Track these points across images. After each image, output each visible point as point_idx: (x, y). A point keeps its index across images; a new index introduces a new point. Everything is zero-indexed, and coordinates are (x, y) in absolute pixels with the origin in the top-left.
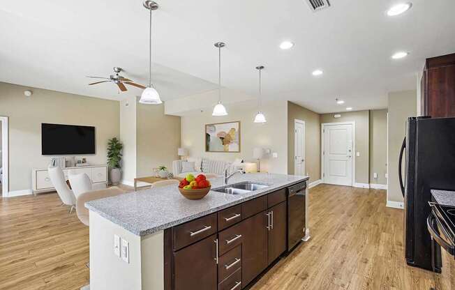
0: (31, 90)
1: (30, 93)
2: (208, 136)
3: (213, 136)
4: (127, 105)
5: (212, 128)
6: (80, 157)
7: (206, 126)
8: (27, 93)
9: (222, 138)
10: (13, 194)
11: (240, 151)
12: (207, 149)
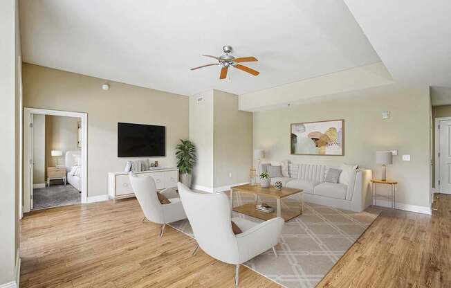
0: (109, 83)
1: (108, 87)
2: (293, 137)
3: (301, 137)
4: (200, 100)
5: (301, 128)
6: (152, 160)
7: (291, 125)
8: (105, 87)
9: (316, 139)
10: (92, 200)
11: (343, 155)
12: (293, 151)
